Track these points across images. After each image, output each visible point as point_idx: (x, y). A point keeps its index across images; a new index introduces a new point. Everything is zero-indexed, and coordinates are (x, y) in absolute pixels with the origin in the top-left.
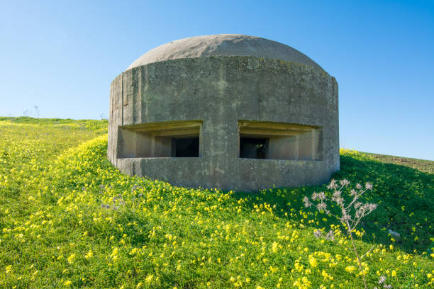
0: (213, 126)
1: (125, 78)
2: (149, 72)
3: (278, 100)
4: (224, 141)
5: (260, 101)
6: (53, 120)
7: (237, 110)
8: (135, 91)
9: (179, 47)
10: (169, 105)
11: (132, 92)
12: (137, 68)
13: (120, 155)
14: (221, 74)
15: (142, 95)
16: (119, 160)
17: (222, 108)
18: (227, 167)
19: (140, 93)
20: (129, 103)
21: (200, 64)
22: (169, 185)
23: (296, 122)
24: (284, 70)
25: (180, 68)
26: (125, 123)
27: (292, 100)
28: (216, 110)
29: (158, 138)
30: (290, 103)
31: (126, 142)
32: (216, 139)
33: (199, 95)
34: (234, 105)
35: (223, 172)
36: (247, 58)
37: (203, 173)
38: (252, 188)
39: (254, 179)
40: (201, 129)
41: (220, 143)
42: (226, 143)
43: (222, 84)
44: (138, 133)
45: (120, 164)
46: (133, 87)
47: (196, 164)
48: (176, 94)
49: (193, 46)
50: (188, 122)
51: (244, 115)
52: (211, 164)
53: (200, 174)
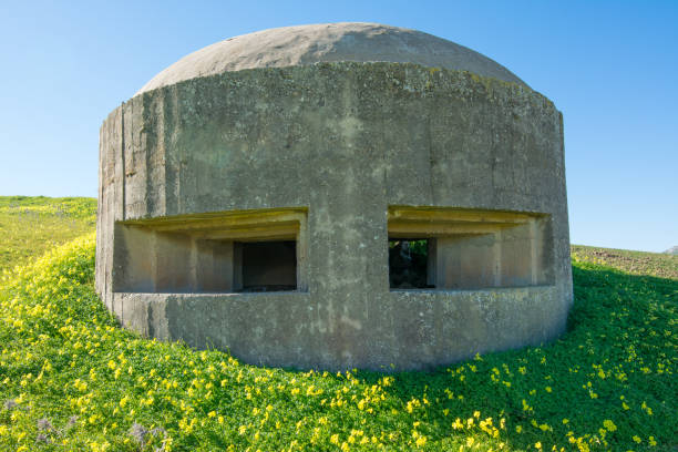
0: (333, 221)
1: (128, 116)
2: (181, 99)
3: (470, 160)
4: (359, 253)
5: (433, 162)
6: (14, 199)
7: (385, 181)
8: (151, 144)
9: (248, 46)
10: (230, 173)
11: (144, 146)
12: (155, 92)
13: (121, 284)
14: (347, 103)
15: (167, 151)
16: (118, 296)
17: (351, 179)
18: (366, 315)
19: (161, 148)
20: (137, 169)
21: (299, 80)
22: (235, 362)
23: (507, 207)
24: (479, 95)
25: (251, 91)
26: (130, 215)
27: (498, 160)
28: (337, 185)
29: (205, 244)
30: (493, 165)
31: (134, 254)
32: (340, 250)
33: (299, 150)
34: (377, 172)
35: (358, 325)
36: (403, 67)
37: (312, 331)
38: (423, 359)
39: (427, 339)
40: (302, 227)
41: (349, 259)
42: (364, 259)
43: (350, 126)
44: (162, 234)
45: (122, 305)
46: (144, 136)
47: (294, 308)
48: (244, 149)
49: (279, 43)
50: (272, 210)
51: (401, 195)
52: (330, 308)
53: (306, 331)
